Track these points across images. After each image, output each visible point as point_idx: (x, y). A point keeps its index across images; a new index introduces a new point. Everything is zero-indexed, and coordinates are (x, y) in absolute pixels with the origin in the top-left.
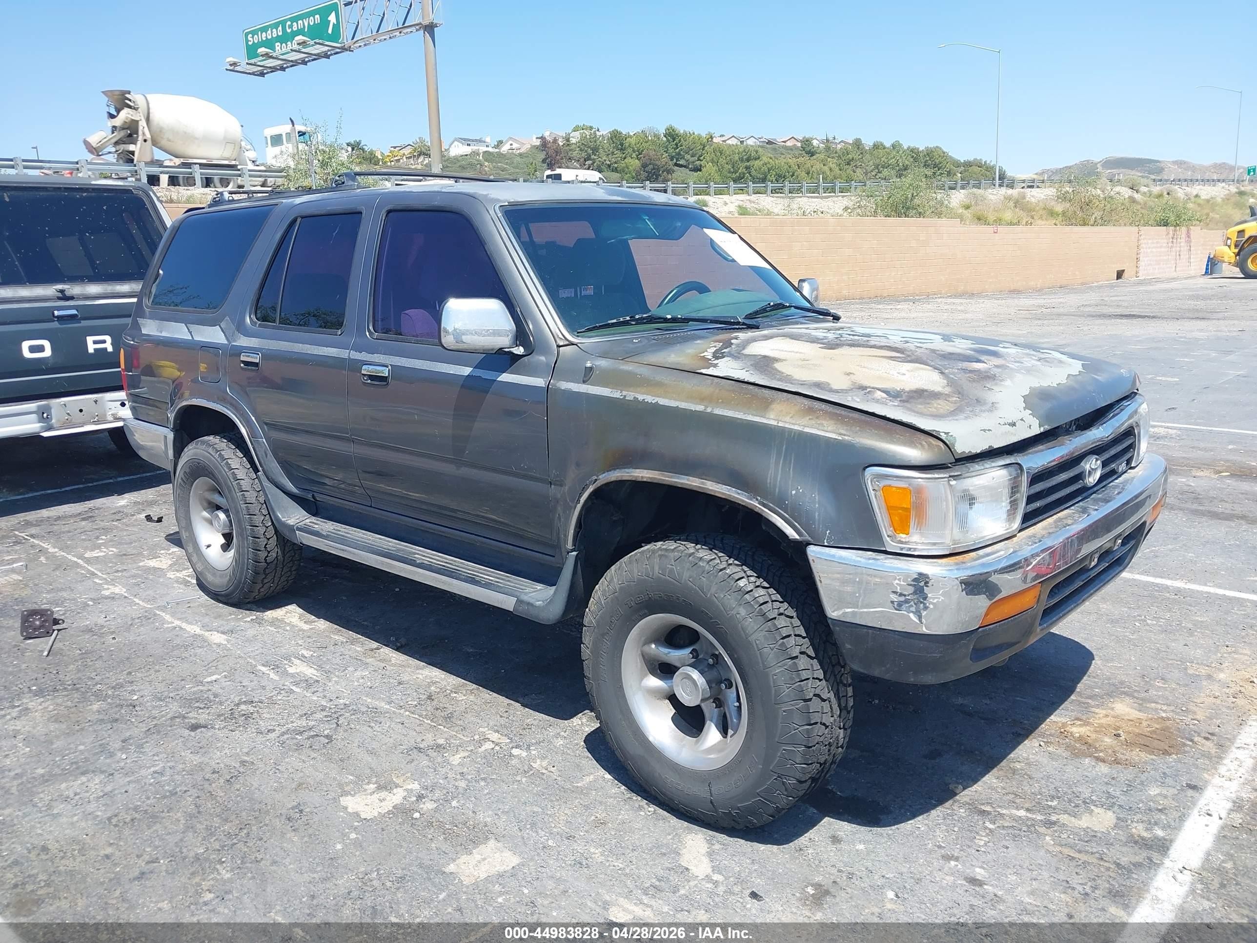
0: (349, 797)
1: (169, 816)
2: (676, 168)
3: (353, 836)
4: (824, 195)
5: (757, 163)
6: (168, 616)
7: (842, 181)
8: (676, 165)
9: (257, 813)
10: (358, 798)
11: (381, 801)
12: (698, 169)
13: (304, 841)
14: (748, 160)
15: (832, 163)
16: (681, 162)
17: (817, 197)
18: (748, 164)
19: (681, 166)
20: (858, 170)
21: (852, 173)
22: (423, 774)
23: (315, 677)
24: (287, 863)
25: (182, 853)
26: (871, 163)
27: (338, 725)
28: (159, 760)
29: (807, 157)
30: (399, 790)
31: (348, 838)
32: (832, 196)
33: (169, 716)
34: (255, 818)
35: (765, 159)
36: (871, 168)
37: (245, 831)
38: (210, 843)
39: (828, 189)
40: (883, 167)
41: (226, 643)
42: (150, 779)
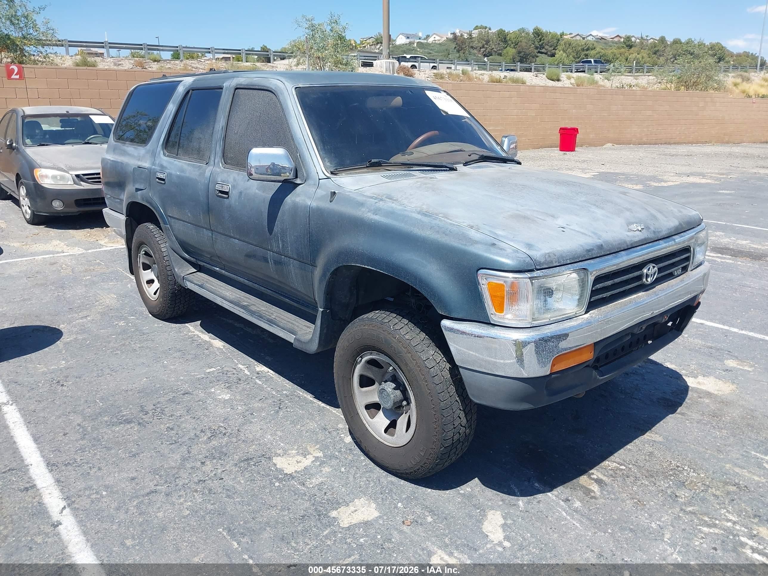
0: (279, 458)
1: (172, 457)
2: (539, 54)
3: (277, 484)
4: (636, 74)
5: (592, 52)
6: (192, 328)
7: (650, 65)
8: (539, 52)
9: (223, 461)
10: (283, 459)
11: (298, 462)
12: (553, 55)
13: (247, 484)
14: (587, 50)
15: (644, 53)
16: (543, 50)
17: (631, 76)
18: (587, 52)
19: (542, 53)
20: (661, 58)
21: (657, 59)
22: (327, 447)
23: (271, 375)
24: (235, 497)
25: (176, 482)
26: (671, 53)
27: (280, 408)
28: (172, 420)
29: (627, 49)
30: (310, 456)
31: (274, 486)
32: (642, 75)
33: (182, 392)
34: (221, 465)
35: (598, 49)
36: (671, 57)
37: (214, 473)
38: (192, 477)
39: (639, 70)
40: (679, 56)
41: (222, 347)
42: (165, 431)
